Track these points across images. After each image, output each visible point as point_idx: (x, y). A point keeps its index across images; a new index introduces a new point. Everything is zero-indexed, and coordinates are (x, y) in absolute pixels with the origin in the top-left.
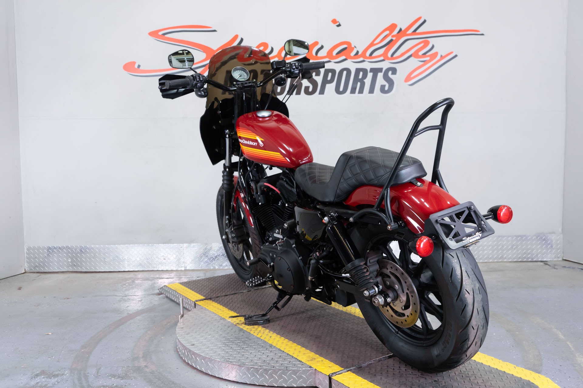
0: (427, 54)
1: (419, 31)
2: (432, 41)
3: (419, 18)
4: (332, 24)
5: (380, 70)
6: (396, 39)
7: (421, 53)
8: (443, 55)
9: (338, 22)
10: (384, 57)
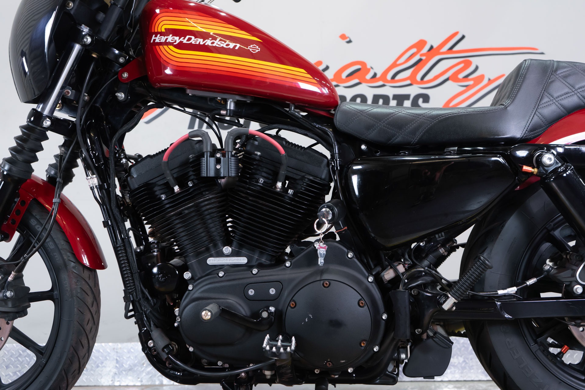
0: (471, 77)
1: (456, 48)
2: (475, 61)
3: (456, 34)
4: (340, 40)
5: (407, 97)
6: (426, 59)
7: (461, 76)
8: (492, 78)
9: (348, 37)
10: (411, 81)
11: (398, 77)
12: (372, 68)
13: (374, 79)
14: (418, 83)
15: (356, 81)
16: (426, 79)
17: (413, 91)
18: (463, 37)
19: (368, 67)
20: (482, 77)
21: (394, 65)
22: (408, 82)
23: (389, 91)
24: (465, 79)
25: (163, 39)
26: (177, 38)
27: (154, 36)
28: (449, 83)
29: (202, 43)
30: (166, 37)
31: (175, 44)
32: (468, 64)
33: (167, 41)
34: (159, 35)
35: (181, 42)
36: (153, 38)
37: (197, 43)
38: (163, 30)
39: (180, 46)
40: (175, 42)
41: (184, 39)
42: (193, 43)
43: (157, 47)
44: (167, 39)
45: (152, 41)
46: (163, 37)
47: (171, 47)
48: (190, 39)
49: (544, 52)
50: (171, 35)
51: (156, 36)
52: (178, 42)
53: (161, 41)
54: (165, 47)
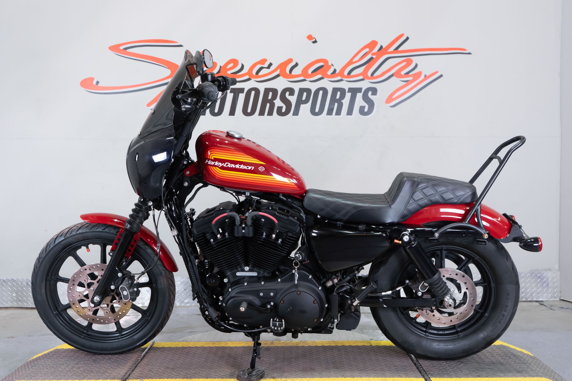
0: (411, 74)
3: (402, 36)
6: (376, 58)
8: (427, 75)
9: (314, 38)
10: (363, 76)
11: (353, 73)
12: (332, 65)
13: (334, 75)
14: (368, 78)
15: (320, 76)
16: (375, 75)
17: (365, 85)
18: (407, 39)
19: (330, 64)
20: (420, 73)
21: (350, 62)
22: (361, 77)
23: (345, 85)
24: (406, 75)
25: (213, 163)
26: (220, 164)
27: (207, 160)
28: (394, 78)
29: (234, 167)
30: (214, 162)
31: (219, 166)
32: (410, 62)
33: (215, 165)
34: (210, 161)
35: (223, 166)
36: (207, 161)
37: (232, 167)
38: (213, 159)
39: (222, 168)
40: (220, 166)
41: (224, 164)
42: (229, 167)
43: (209, 167)
44: (215, 163)
45: (206, 163)
46: (212, 162)
47: (217, 168)
48: (227, 165)
49: (471, 53)
50: (217, 162)
51: (208, 161)
52: (221, 166)
53: (212, 164)
54: (214, 167)
